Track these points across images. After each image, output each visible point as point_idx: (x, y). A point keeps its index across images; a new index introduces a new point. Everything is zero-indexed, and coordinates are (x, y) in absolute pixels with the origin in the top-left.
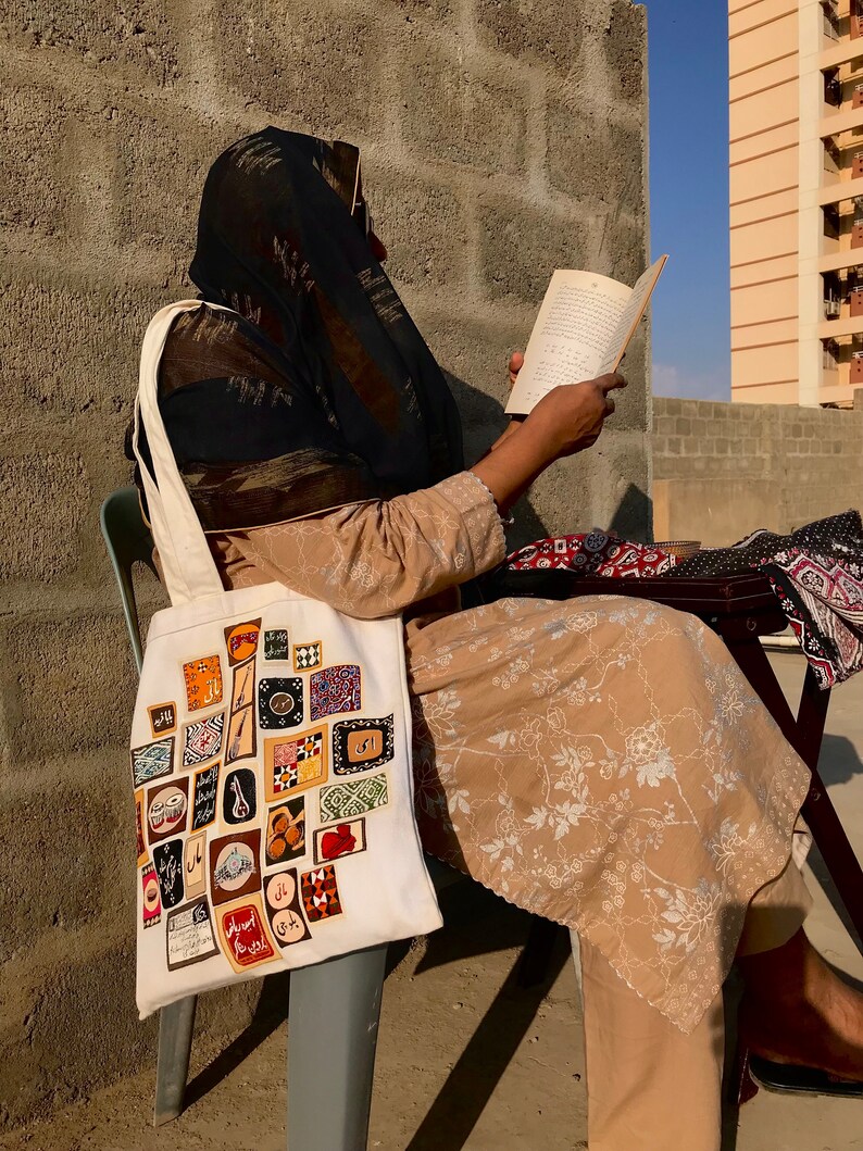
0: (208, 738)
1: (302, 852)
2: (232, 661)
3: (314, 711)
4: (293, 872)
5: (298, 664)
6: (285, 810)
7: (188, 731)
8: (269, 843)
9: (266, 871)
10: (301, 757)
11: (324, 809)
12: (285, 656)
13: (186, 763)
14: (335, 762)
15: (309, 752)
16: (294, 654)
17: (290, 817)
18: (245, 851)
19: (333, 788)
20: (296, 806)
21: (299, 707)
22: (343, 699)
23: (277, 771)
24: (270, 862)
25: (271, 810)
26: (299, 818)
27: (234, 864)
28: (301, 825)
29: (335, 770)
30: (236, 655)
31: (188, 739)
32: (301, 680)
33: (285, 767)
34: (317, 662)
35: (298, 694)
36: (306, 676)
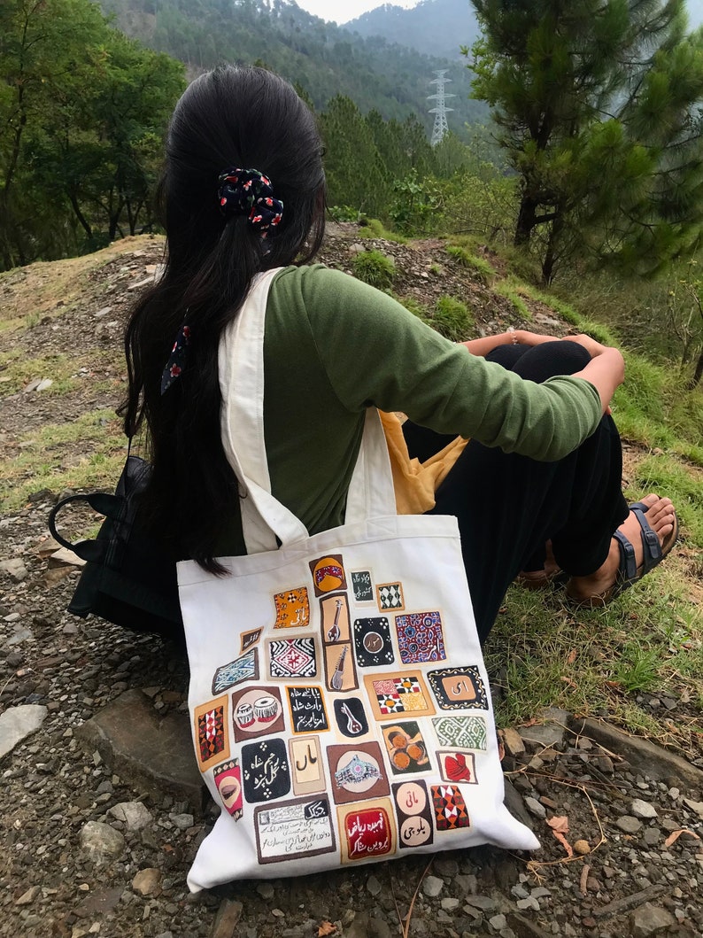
0: (297, 658)
1: (427, 767)
2: (318, 592)
3: (403, 654)
4: (422, 783)
5: (382, 604)
6: (400, 730)
7: (272, 646)
8: (392, 755)
9: (393, 779)
10: (402, 691)
11: (441, 735)
12: (369, 597)
13: (273, 674)
14: (438, 701)
15: (409, 688)
16: (378, 593)
17: (408, 737)
18: (367, 759)
19: (443, 720)
20: (412, 729)
21: (388, 647)
22: (430, 649)
23: (380, 697)
24: (396, 772)
25: (384, 727)
26: (417, 738)
27: (358, 769)
28: (421, 744)
29: (440, 706)
30: (322, 587)
31: (273, 653)
32: (386, 620)
33: (388, 696)
34: (399, 605)
35: (386, 633)
36: (391, 616)
